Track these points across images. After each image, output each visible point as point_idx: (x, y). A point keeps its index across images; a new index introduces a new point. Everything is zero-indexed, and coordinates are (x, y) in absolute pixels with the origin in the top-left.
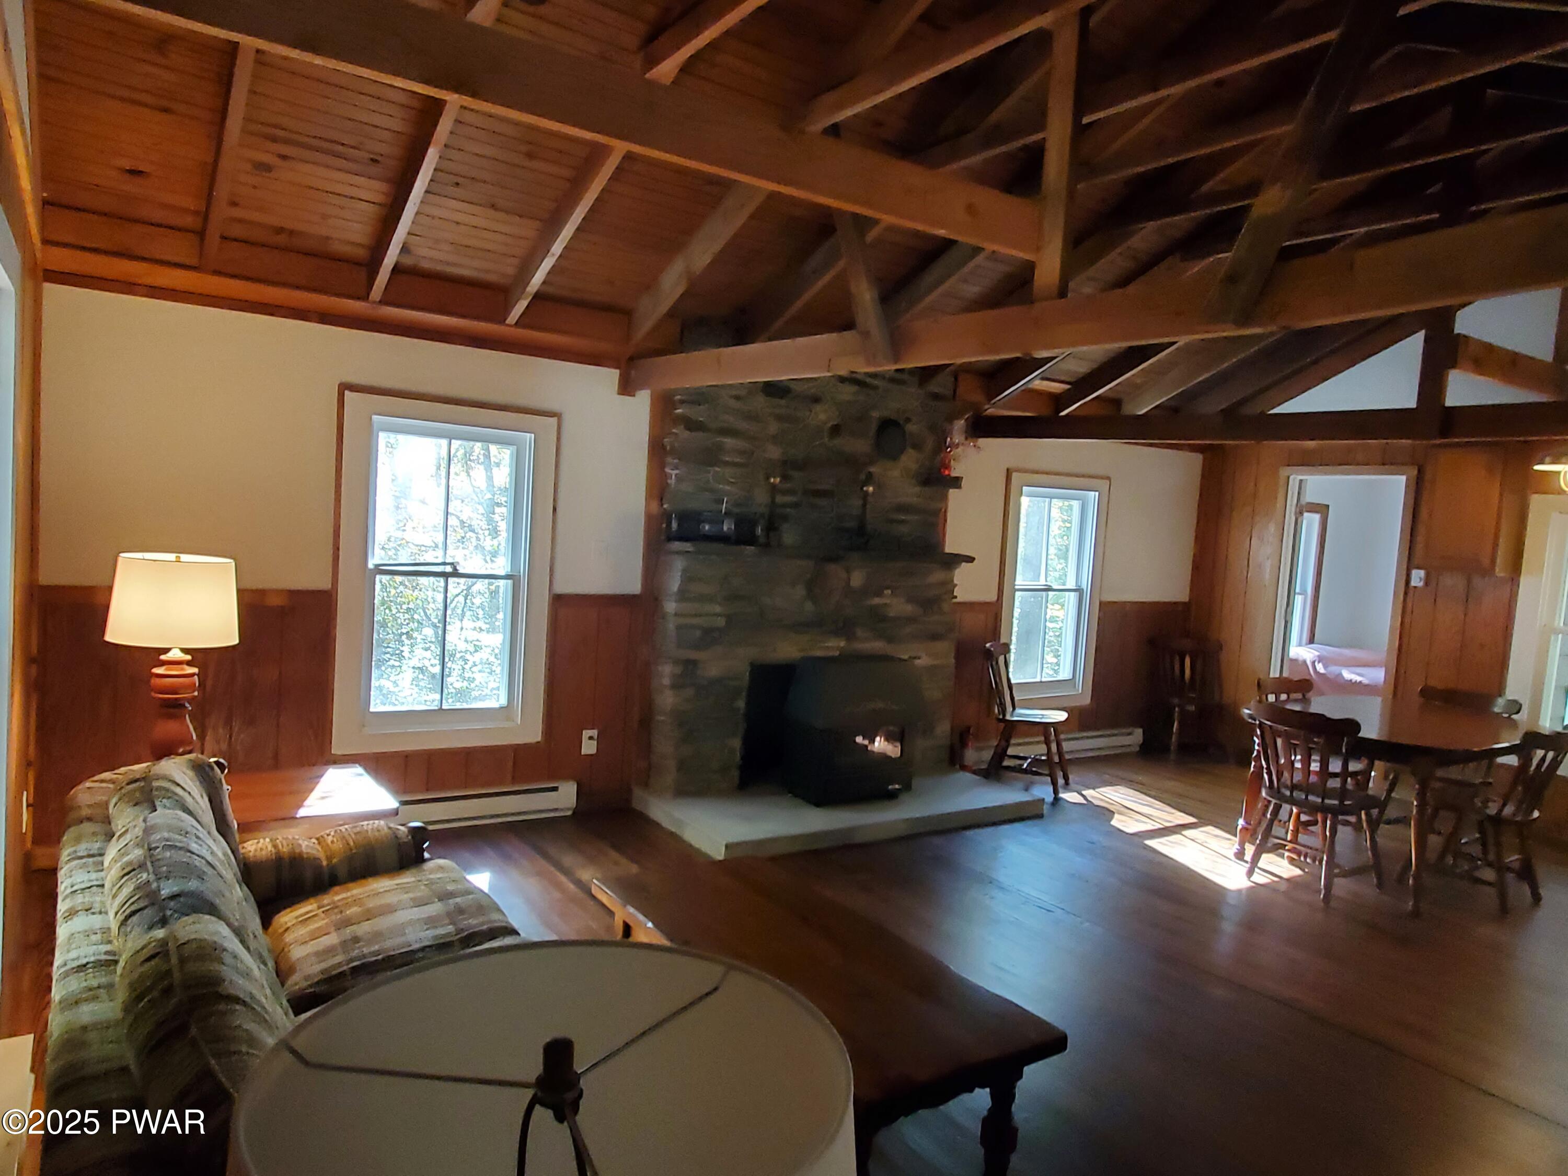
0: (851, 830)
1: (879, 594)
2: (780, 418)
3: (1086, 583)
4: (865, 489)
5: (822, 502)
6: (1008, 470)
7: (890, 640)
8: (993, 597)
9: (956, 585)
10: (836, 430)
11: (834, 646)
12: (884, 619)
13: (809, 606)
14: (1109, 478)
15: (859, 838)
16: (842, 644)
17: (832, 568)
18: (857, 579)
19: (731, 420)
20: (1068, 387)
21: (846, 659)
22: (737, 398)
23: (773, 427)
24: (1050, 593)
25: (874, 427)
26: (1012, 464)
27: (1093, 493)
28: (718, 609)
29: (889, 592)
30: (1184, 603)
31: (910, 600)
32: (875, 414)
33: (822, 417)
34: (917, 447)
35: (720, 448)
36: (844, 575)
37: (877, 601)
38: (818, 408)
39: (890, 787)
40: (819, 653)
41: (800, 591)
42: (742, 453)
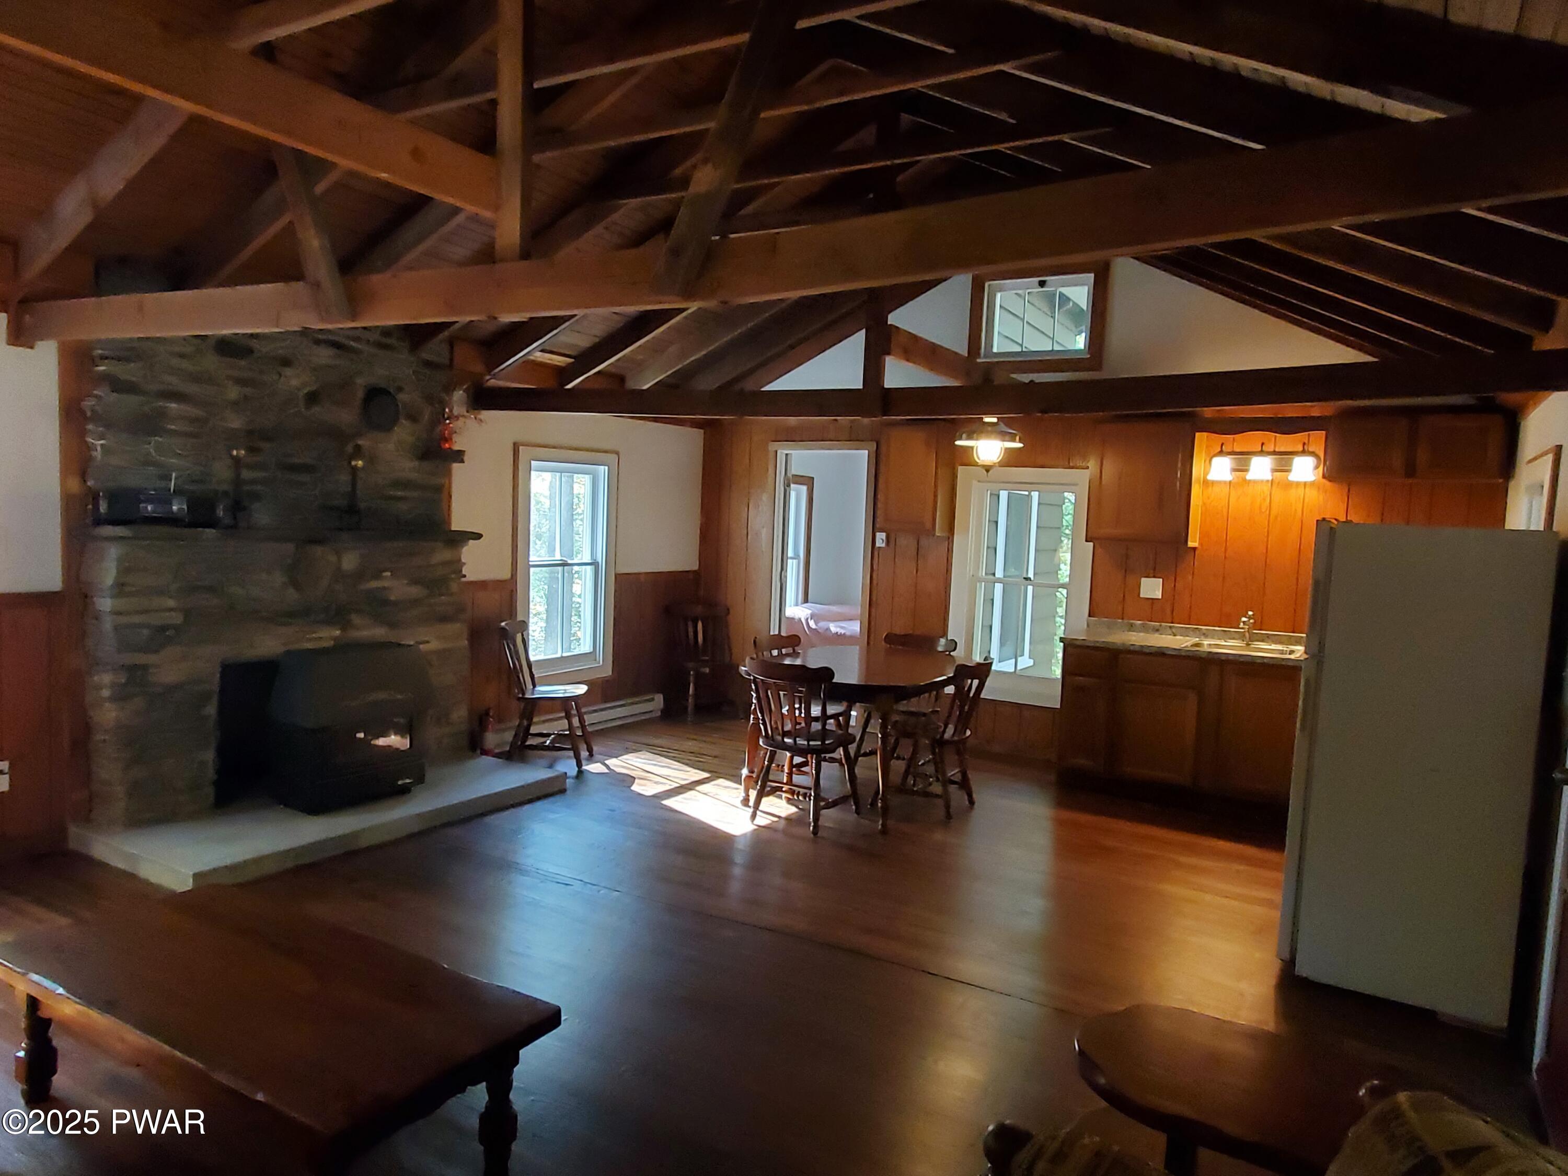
0: (355, 835)
1: (377, 576)
2: (241, 382)
3: (601, 557)
4: (353, 463)
5: (305, 478)
6: (515, 444)
7: (392, 625)
8: (506, 575)
9: (464, 564)
10: (312, 398)
11: (327, 635)
12: (385, 602)
13: (292, 594)
14: (617, 453)
15: (364, 843)
16: (338, 632)
17: (318, 550)
18: (350, 562)
19: (174, 382)
20: (572, 360)
21: (341, 648)
22: (182, 356)
23: (233, 392)
24: (566, 568)
25: (360, 394)
26: (519, 438)
27: (602, 467)
28: (171, 603)
29: (388, 574)
30: (694, 572)
31: (415, 582)
32: (360, 381)
33: (295, 382)
34: (413, 418)
35: (162, 414)
36: (333, 558)
37: (374, 584)
38: (288, 371)
39: (400, 783)
40: (309, 646)
41: (278, 578)
42: (194, 420)
